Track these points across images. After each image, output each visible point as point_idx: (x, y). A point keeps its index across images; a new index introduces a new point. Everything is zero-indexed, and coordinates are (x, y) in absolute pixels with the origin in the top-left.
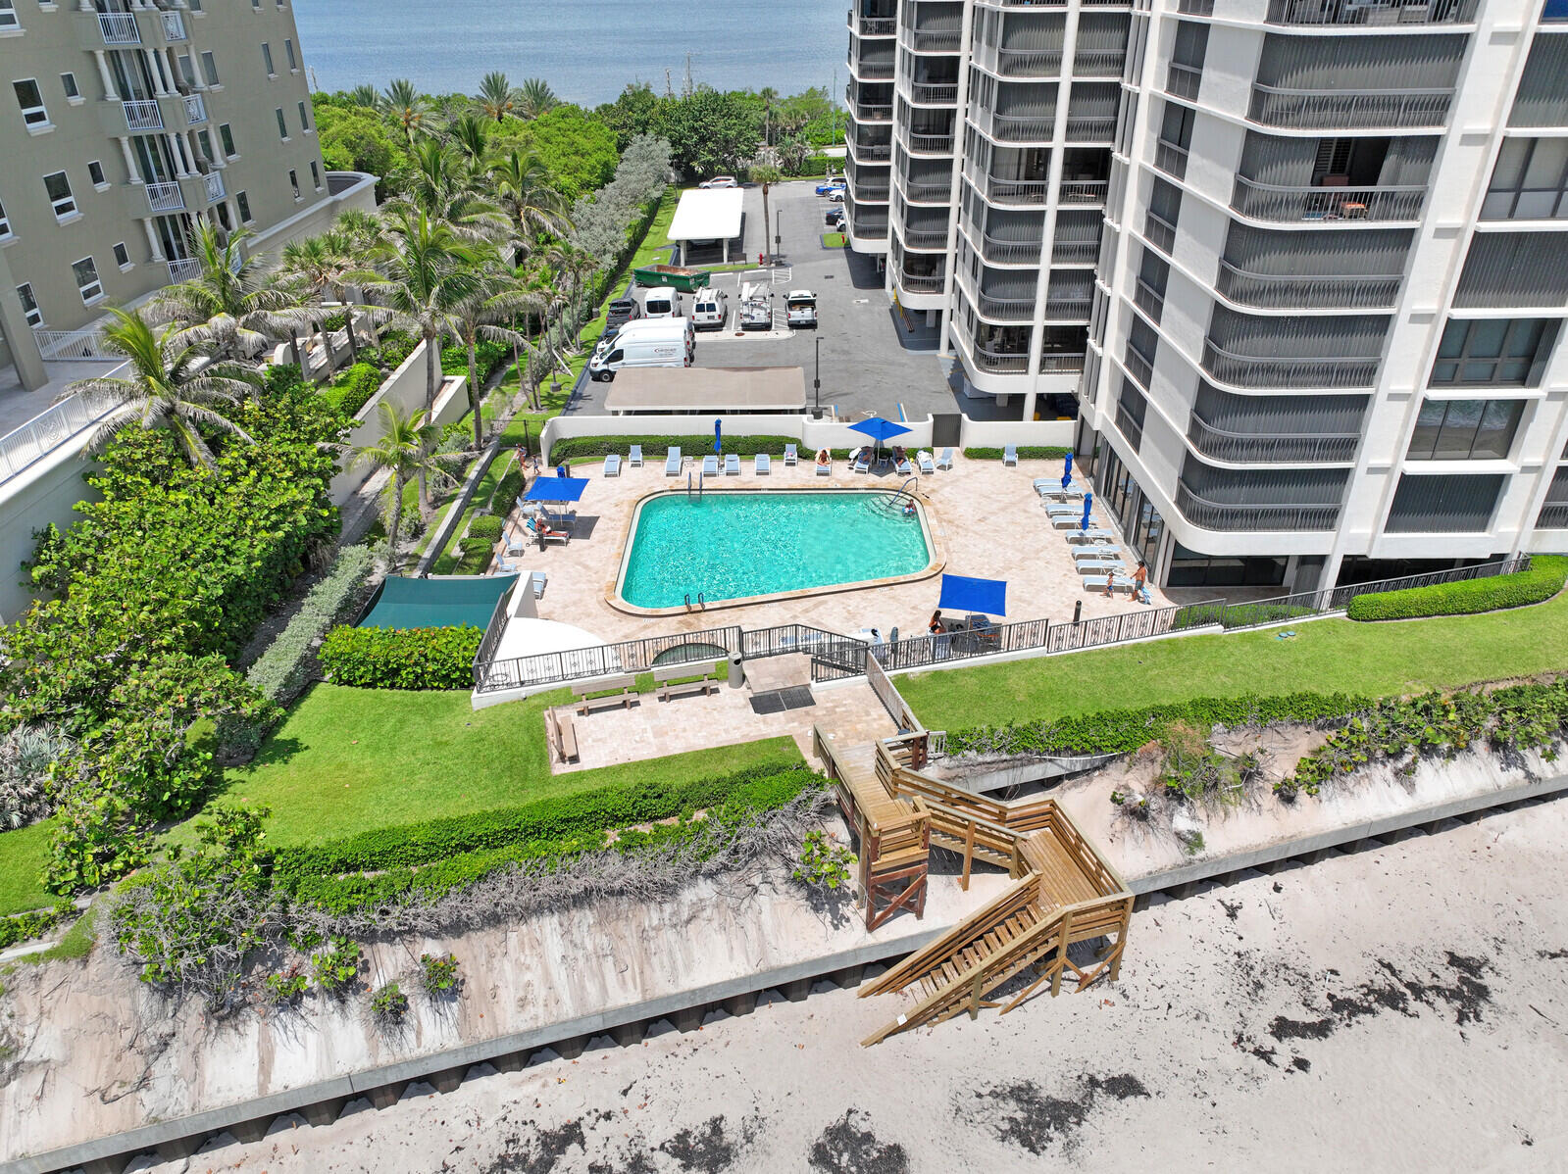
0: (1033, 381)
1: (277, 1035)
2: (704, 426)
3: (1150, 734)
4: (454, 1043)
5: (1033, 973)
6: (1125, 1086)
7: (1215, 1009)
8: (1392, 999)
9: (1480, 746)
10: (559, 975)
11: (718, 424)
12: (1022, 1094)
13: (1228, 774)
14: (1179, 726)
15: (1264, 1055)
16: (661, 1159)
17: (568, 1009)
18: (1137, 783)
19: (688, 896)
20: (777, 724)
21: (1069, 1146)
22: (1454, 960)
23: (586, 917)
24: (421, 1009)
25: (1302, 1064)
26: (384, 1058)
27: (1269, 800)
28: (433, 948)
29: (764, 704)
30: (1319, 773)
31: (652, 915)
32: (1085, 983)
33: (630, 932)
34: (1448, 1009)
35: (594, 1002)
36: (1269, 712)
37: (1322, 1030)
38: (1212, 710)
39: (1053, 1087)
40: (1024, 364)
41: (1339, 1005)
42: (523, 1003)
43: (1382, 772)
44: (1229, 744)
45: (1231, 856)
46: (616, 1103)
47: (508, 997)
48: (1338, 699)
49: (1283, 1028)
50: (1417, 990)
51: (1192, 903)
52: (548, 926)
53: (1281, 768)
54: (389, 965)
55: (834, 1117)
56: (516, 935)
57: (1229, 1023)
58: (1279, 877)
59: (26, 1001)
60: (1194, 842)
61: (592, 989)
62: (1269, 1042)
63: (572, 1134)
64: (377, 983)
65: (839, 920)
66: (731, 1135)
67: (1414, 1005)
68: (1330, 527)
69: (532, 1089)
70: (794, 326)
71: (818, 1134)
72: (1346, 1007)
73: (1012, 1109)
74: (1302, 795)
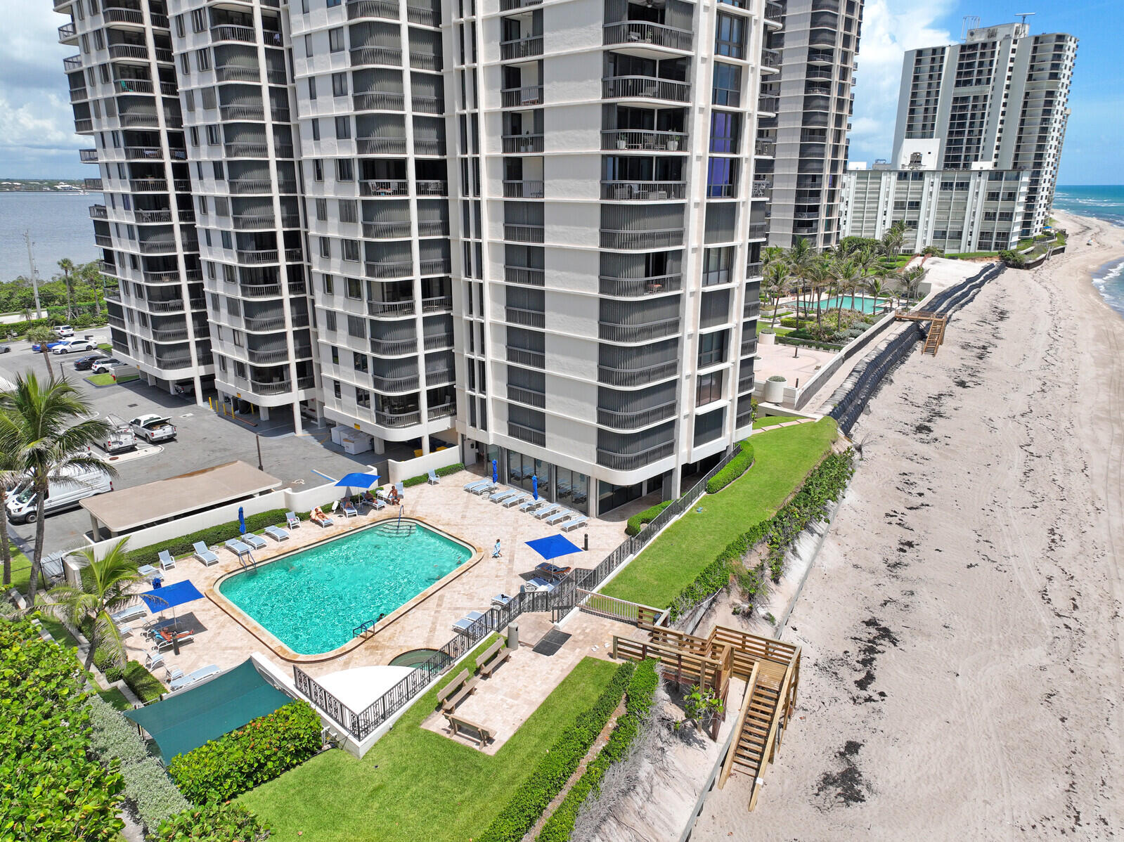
0: (426, 427)
2: (228, 515)
3: (726, 573)
6: (853, 747)
7: (836, 693)
8: (872, 650)
9: (800, 529)
11: (241, 511)
12: (828, 780)
13: (757, 578)
14: (734, 562)
15: (869, 701)
18: (737, 600)
19: (641, 775)
20: (569, 655)
21: (869, 787)
25: (883, 694)
27: (773, 586)
29: (546, 649)
30: (777, 564)
32: (787, 715)
34: (888, 643)
36: (749, 540)
37: (871, 677)
38: (736, 548)
39: (834, 769)
40: (418, 419)
41: (865, 662)
43: (789, 554)
44: (749, 563)
49: (862, 684)
50: (873, 642)
57: (846, 696)
60: (771, 618)
62: (864, 694)
65: (701, 744)
67: (879, 648)
68: (671, 453)
70: (156, 442)
73: (834, 791)
74: (779, 578)
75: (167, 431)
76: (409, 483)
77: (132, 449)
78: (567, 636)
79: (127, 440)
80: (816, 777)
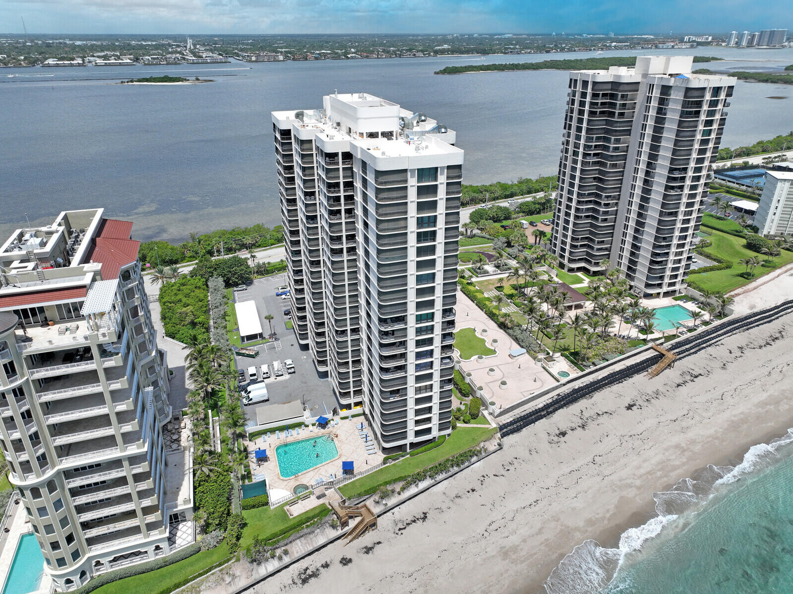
0: (352, 400)
1: (266, 565)
3: (378, 490)
4: (290, 560)
5: (366, 530)
6: (379, 543)
7: (391, 529)
8: (414, 521)
9: (428, 477)
10: (301, 547)
12: (366, 547)
13: (390, 492)
14: (382, 487)
15: (397, 534)
16: (320, 568)
17: (303, 552)
18: (376, 497)
19: (316, 532)
20: (321, 501)
21: (372, 553)
22: (423, 513)
23: (303, 538)
24: (284, 557)
25: (402, 534)
26: (281, 564)
27: (396, 495)
28: (283, 548)
29: (319, 498)
30: (403, 489)
31: (312, 536)
32: (373, 530)
33: (309, 539)
34: (421, 521)
35: (307, 550)
36: (395, 481)
37: (405, 528)
38: (386, 483)
39: (369, 546)
40: (350, 398)
42: (297, 552)
43: (413, 486)
44: (389, 488)
45: (392, 505)
46: (312, 563)
47: (295, 552)
48: (405, 476)
49: (400, 529)
50: (418, 519)
51: (388, 514)
52: (298, 541)
53: (398, 490)
54: (278, 552)
55: (342, 557)
56: (293, 544)
57: (393, 531)
58: (400, 506)
59: (233, 568)
60: (386, 505)
61: (306, 548)
62: (398, 532)
63: (307, 568)
64: (278, 555)
65: (337, 530)
66: (328, 563)
67: (417, 521)
68: (405, 439)
69: (300, 564)
70: (289, 373)
71: (340, 560)
72: (408, 524)
73: (365, 550)
74: (401, 493)
75: (293, 370)
76: (343, 418)
77: (282, 375)
78: (326, 495)
79: (280, 373)
80: (364, 546)
